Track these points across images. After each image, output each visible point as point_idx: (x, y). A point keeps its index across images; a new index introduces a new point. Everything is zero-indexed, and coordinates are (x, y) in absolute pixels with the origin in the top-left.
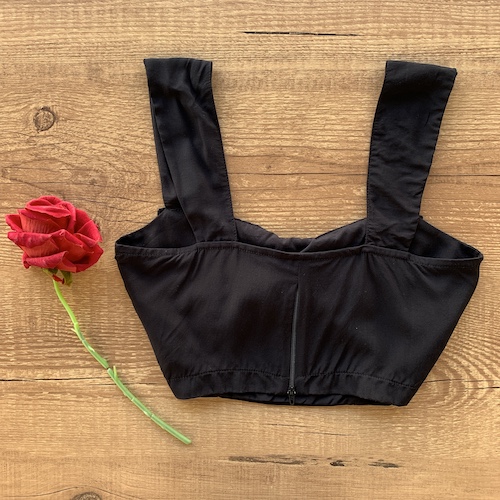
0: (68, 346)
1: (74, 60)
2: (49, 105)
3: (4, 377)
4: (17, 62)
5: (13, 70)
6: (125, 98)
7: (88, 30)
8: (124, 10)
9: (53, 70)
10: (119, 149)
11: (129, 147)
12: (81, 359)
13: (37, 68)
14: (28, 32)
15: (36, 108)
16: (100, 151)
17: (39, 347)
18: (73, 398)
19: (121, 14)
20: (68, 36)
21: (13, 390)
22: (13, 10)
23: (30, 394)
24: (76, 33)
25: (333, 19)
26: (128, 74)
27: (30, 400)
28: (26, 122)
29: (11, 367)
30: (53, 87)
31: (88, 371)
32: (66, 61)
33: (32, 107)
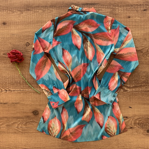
1: (32, 34)
3: (21, 90)
4: (23, 35)
9: (29, 36)
12: (34, 86)
13: (26, 36)
14: (24, 29)
15: (26, 43)
18: (33, 93)
22: (22, 26)
24: (33, 29)
27: (25, 94)
28: (24, 45)
30: (29, 39)
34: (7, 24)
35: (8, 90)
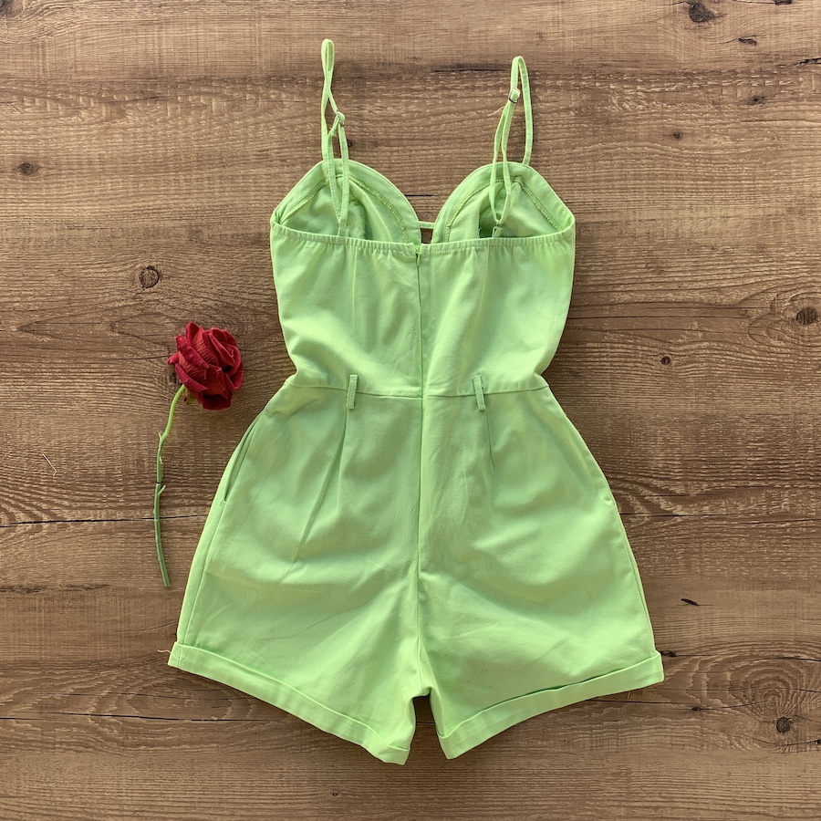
0: (173, 486)
1: (177, 223)
2: (154, 264)
3: (114, 517)
4: (124, 226)
5: (120, 234)
6: (222, 257)
7: (188, 196)
8: (221, 177)
9: (157, 232)
10: (218, 303)
11: (228, 301)
12: (186, 498)
13: (142, 231)
14: (134, 199)
15: (141, 268)
16: (201, 306)
17: (146, 488)
18: (179, 535)
19: (218, 181)
20: (171, 202)
21: (122, 529)
22: (120, 180)
23: (138, 533)
24: (177, 199)
25: (410, 181)
26: (226, 235)
27: (138, 538)
28: (133, 281)
29: (120, 508)
30: (156, 248)
31: (193, 509)
32: (170, 224)
33: (138, 267)
34: (43, 172)
35: (45, 518)
